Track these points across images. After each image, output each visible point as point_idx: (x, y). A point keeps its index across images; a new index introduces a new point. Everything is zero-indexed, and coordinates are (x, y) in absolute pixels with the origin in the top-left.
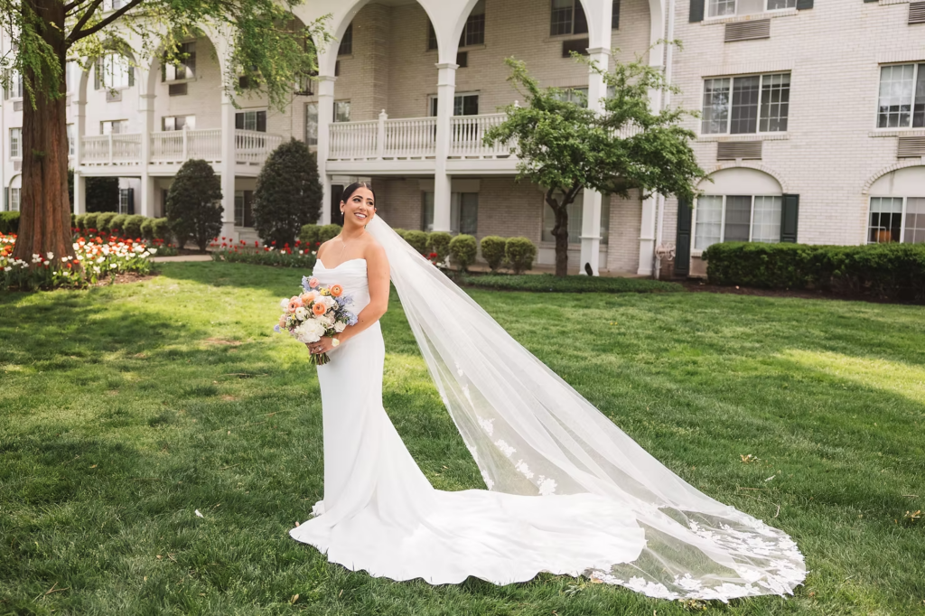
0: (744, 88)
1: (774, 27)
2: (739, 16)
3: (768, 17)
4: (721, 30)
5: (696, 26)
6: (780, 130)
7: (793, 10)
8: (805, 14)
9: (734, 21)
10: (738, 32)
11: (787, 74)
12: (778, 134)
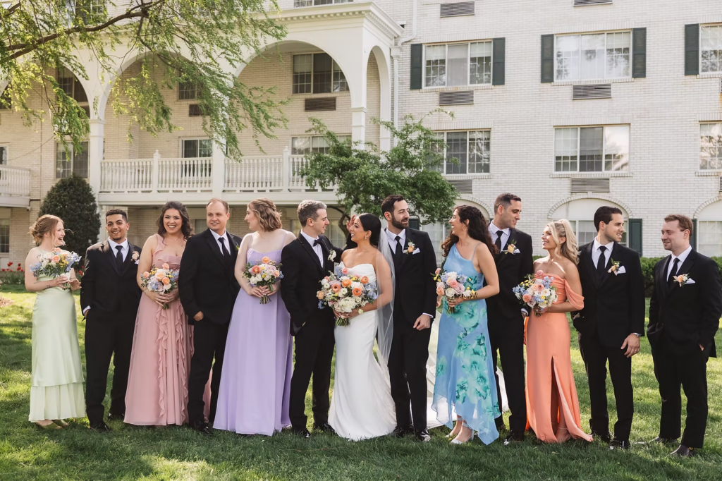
0: (455, 140)
1: (477, 97)
2: (449, 87)
3: (472, 89)
4: (436, 98)
5: (416, 92)
6: (484, 172)
7: (490, 85)
8: (499, 88)
9: (445, 91)
10: (448, 99)
11: (488, 131)
12: (483, 174)
